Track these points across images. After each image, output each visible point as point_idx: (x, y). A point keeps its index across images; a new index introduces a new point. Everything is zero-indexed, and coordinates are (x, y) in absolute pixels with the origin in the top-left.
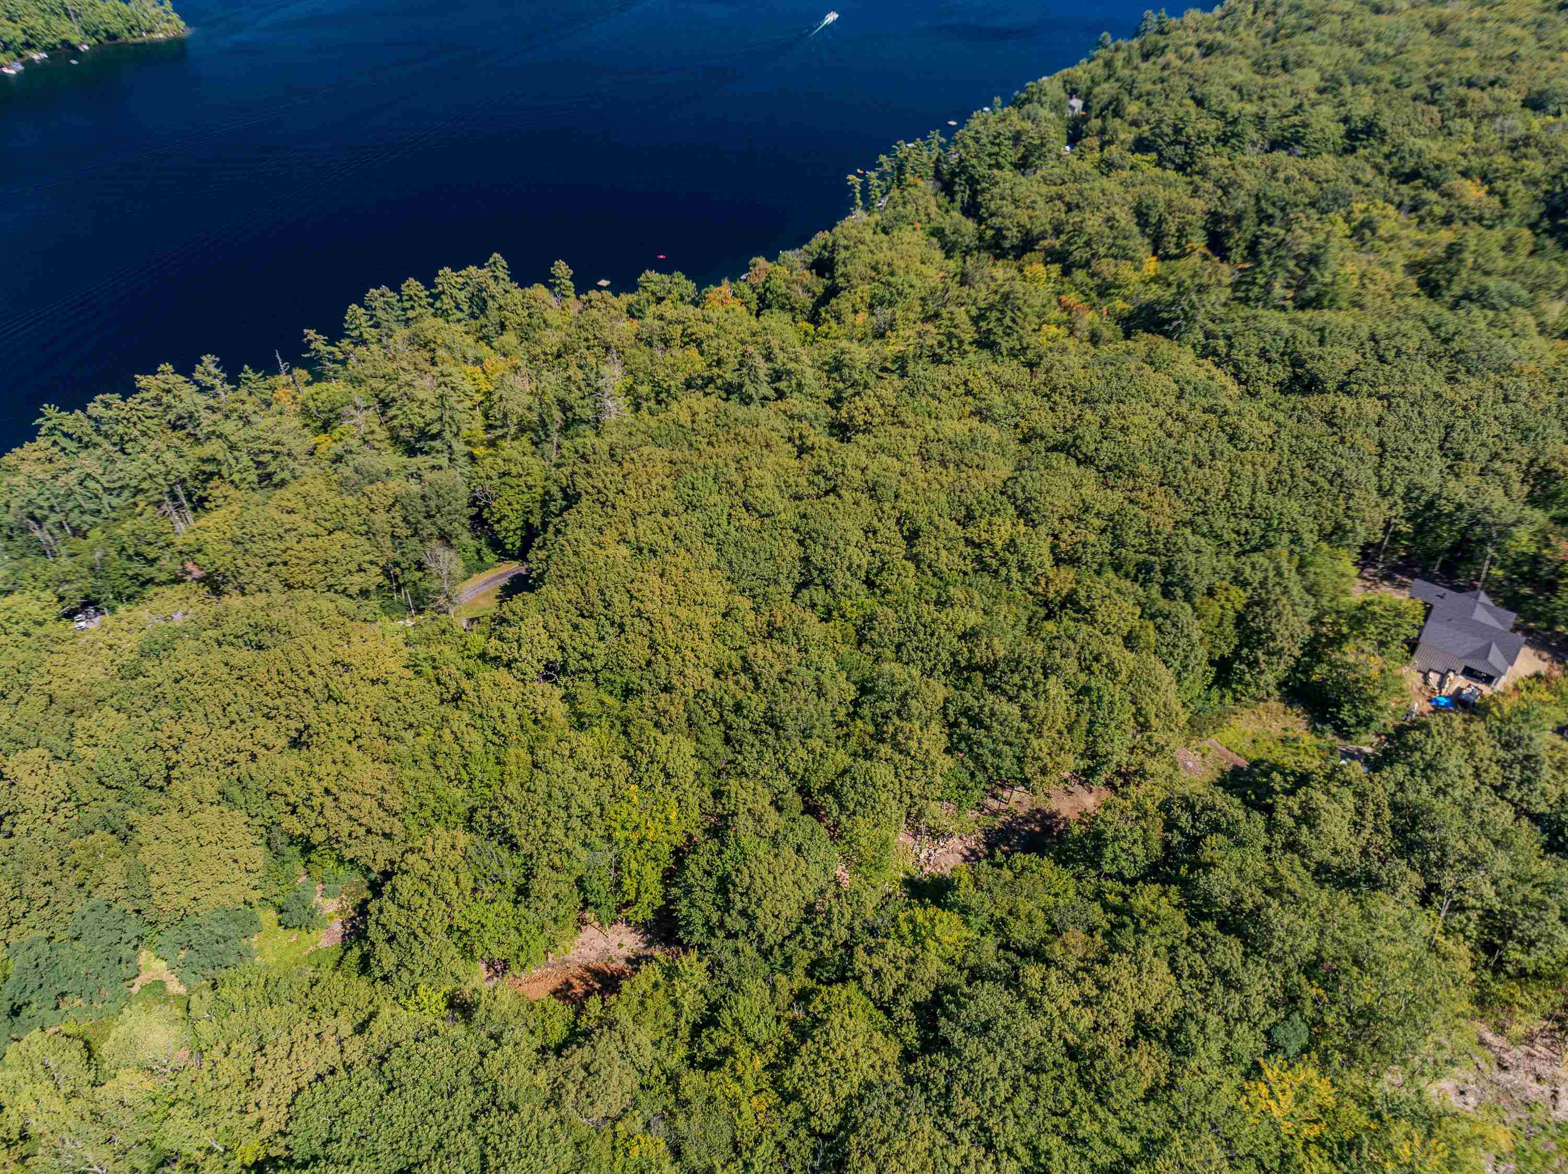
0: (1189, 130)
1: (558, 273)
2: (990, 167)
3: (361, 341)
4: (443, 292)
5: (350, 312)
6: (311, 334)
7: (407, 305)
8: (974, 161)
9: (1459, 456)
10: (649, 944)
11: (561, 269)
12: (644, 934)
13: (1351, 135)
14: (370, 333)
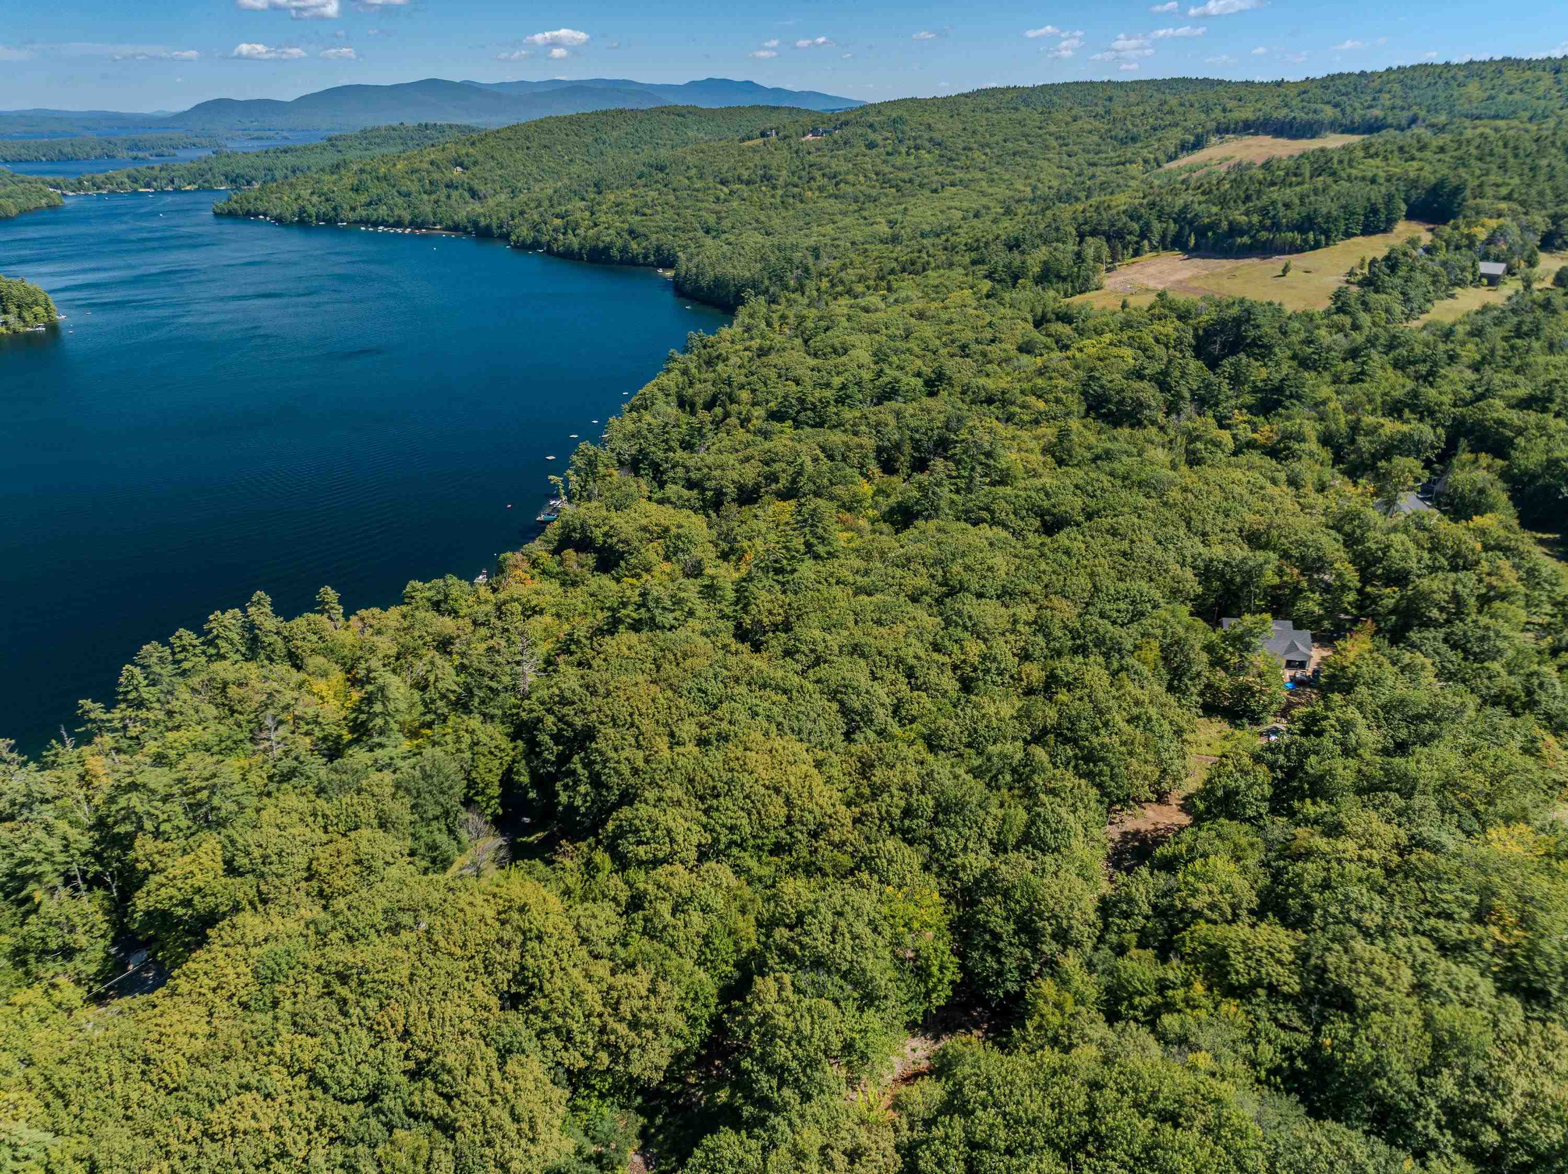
0: (810, 398)
1: (328, 598)
2: (666, 451)
3: (140, 704)
4: (217, 637)
5: (124, 673)
6: (87, 703)
7: (180, 656)
8: (653, 449)
9: (1204, 534)
10: (937, 1038)
11: (330, 594)
12: (924, 1035)
13: (929, 383)
14: (147, 693)
